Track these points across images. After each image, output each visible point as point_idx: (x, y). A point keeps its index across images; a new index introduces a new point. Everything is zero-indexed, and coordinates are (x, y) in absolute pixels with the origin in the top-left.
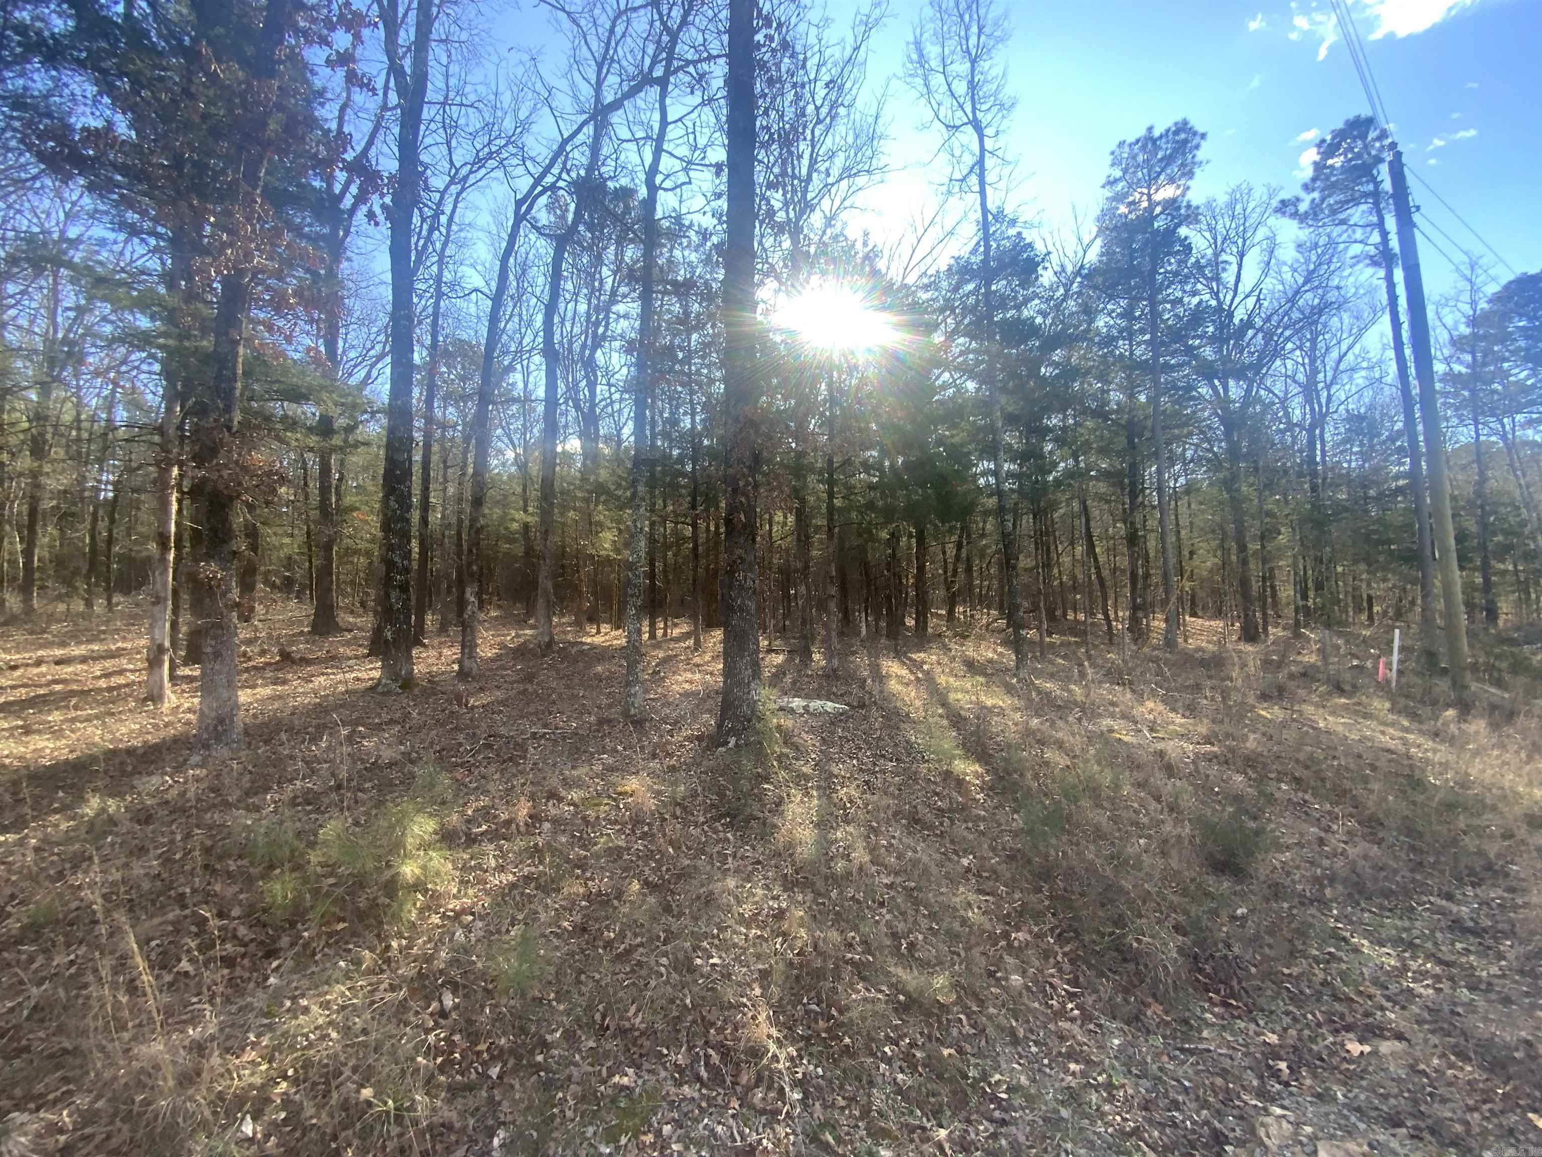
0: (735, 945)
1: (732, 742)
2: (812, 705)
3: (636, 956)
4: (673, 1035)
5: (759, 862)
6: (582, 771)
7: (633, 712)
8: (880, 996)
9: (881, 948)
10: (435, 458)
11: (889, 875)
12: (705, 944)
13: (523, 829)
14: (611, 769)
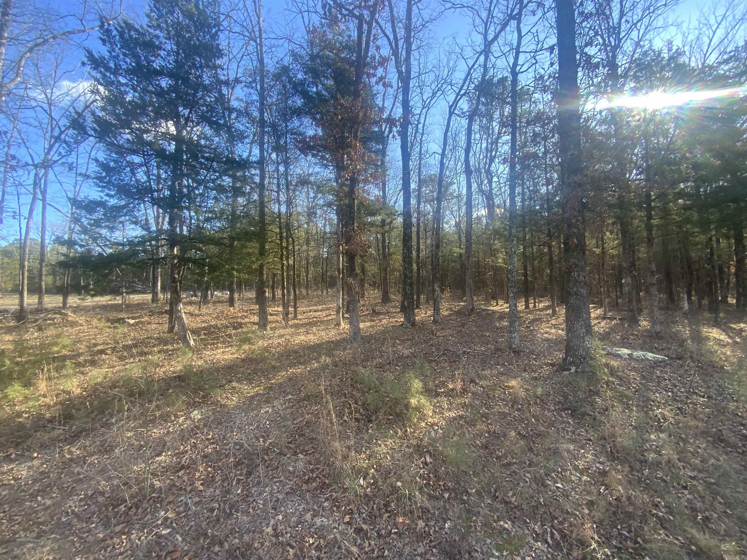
0: (573, 482)
1: (573, 369)
2: (635, 354)
3: (514, 468)
4: (533, 514)
5: (590, 440)
6: (487, 372)
7: (514, 346)
8: (676, 542)
9: (681, 514)
10: (422, 229)
11: (694, 470)
12: (553, 474)
13: (459, 394)
14: (503, 374)
